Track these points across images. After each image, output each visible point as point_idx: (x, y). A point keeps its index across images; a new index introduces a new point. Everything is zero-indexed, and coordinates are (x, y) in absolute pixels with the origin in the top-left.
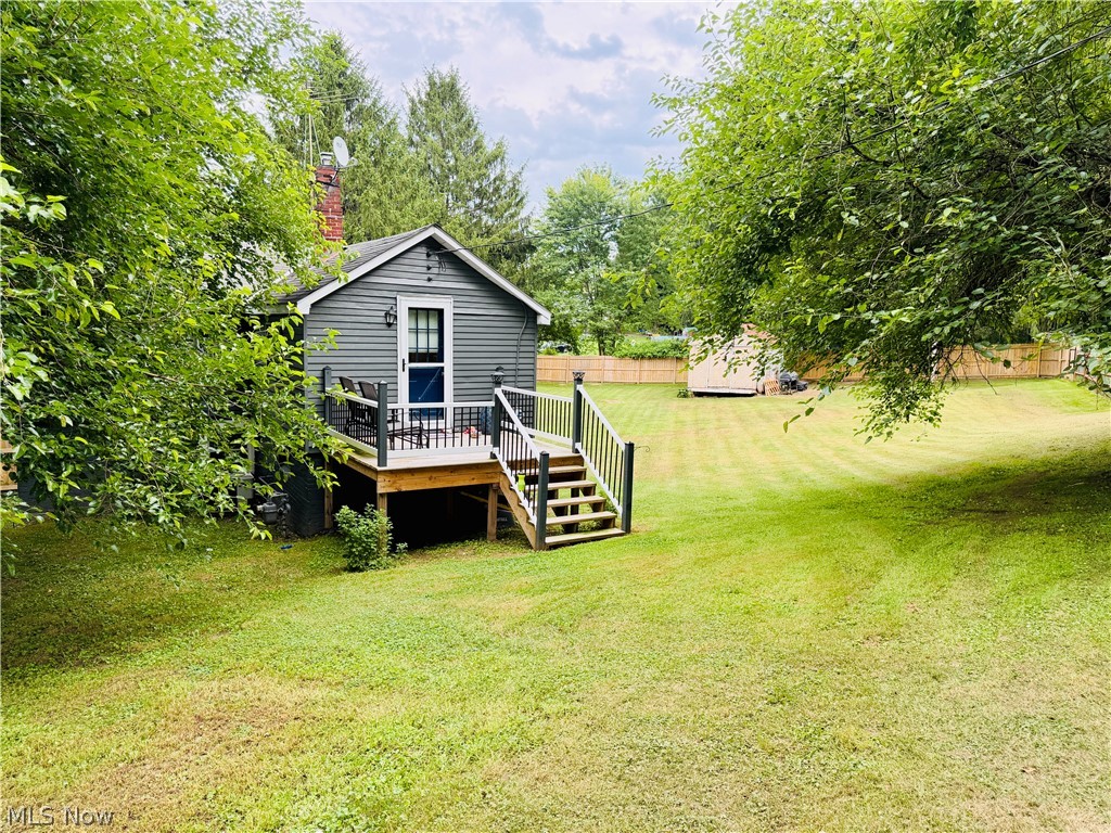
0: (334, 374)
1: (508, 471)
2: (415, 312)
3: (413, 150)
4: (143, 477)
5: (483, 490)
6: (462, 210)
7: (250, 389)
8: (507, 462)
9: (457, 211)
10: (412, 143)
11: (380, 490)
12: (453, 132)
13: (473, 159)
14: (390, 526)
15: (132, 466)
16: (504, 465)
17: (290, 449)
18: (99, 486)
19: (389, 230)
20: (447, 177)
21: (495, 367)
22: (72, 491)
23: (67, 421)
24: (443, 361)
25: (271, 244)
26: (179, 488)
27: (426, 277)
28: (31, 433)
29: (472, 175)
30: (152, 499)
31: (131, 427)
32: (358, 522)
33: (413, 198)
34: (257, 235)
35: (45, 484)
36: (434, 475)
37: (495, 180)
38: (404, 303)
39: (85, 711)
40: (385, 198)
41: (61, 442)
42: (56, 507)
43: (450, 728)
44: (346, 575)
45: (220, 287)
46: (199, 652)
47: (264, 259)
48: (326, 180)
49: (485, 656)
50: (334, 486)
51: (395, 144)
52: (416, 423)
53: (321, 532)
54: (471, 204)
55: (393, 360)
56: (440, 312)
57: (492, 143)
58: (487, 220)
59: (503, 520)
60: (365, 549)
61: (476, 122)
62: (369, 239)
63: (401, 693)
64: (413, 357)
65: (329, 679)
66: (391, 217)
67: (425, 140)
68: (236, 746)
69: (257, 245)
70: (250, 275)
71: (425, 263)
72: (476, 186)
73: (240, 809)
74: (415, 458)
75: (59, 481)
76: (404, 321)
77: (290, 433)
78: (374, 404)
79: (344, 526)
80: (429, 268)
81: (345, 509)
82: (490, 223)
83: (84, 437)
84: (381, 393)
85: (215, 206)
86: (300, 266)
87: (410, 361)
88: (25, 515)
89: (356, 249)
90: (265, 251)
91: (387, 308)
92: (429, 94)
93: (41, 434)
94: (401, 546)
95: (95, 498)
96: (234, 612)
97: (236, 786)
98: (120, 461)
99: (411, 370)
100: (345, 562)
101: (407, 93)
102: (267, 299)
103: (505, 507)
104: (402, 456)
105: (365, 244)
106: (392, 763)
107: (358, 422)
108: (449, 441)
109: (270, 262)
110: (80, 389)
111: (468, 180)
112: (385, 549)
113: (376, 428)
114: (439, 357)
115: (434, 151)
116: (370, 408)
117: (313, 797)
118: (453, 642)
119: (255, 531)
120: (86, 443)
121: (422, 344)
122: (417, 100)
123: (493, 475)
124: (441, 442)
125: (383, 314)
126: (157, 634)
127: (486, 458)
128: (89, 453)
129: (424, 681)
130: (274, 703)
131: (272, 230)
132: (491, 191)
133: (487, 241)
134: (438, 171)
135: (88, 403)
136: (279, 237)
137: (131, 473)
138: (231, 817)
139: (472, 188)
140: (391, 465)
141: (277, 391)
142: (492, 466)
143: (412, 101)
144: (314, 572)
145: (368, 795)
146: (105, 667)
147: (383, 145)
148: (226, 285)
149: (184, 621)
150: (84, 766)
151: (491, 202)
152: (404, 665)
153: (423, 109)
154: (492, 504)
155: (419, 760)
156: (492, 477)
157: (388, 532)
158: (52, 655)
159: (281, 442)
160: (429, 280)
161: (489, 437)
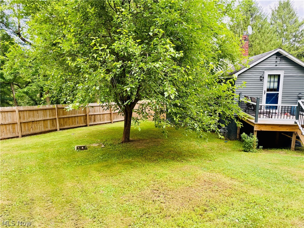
0: (243, 95)
1: (301, 128)
2: (270, 76)
3: (272, 26)
4: (194, 119)
5: (291, 133)
6: (288, 43)
7: (220, 98)
8: (301, 125)
9: (286, 43)
10: (272, 24)
11: (255, 129)
12: (287, 18)
13: (293, 26)
14: (257, 140)
15: (191, 116)
16: (300, 126)
17: (230, 115)
18: (184, 120)
19: (262, 52)
20: (283, 33)
21: (298, 93)
22: (179, 121)
23: (179, 104)
24: (278, 91)
25: (228, 59)
26: (202, 123)
27: (275, 65)
28: (172, 107)
29: (293, 31)
30: (196, 124)
31: (192, 107)
32: (248, 138)
33: (271, 41)
34: (224, 57)
35: (174, 118)
36: (273, 127)
37: (301, 31)
38: (267, 73)
39: (179, 172)
40: (261, 42)
41: (177, 109)
42: (175, 124)
43: (278, 204)
44: (243, 152)
45: (213, 71)
46: (204, 164)
47: (226, 63)
48: (245, 39)
49: (291, 186)
50: (241, 127)
51: (266, 25)
52: (268, 110)
53: (236, 139)
54: (291, 40)
55: (261, 91)
56: (279, 76)
57: (301, 19)
58: (297, 45)
59: (297, 144)
60: (249, 146)
61: (296, 13)
62: (255, 55)
63: (261, 189)
64: (268, 90)
65: (239, 180)
66: (263, 48)
67: (276, 22)
68: (214, 191)
69: (224, 59)
70: (222, 68)
71: (275, 60)
72: (294, 34)
73: (215, 207)
74: (267, 121)
75: (176, 118)
76: (266, 79)
77: (230, 111)
78: (255, 104)
79: (243, 138)
80: (276, 62)
81: (244, 134)
82: (298, 46)
83: (182, 108)
84: (258, 100)
85: (214, 50)
86: (235, 64)
87: (267, 91)
88: (170, 125)
89: (252, 58)
90: (226, 61)
91: (261, 75)
92: (279, 8)
93: (174, 107)
94: (261, 147)
95: (183, 123)
96: (212, 156)
97: (214, 201)
98: (189, 115)
99: (267, 94)
100: (243, 149)
101: (271, 9)
102: (226, 74)
103: (298, 140)
104: (263, 120)
105: (254, 57)
106: (259, 209)
107: (249, 109)
108: (279, 117)
109: (227, 64)
110: (181, 97)
111: (291, 33)
112: (255, 147)
113: (255, 111)
114: (277, 90)
115: (279, 25)
116: (253, 105)
117: (235, 210)
118: (279, 179)
119: (220, 136)
120: (182, 110)
121: (272, 86)
122: (274, 10)
123: (295, 129)
124: (276, 117)
125: (259, 77)
126: (194, 158)
127: (293, 123)
128: (183, 112)
129: (269, 188)
130: (224, 182)
131: (229, 55)
132: (300, 35)
133: (296, 52)
134: (280, 31)
135: (183, 100)
136: (231, 56)
137: (191, 118)
138: (213, 208)
139: (292, 35)
140: (259, 122)
141: (228, 99)
142: (295, 126)
143: (273, 11)
144: (234, 150)
145: (252, 215)
146: (183, 163)
147: (262, 26)
148: (215, 71)
149: (200, 156)
150: (179, 184)
151: (299, 39)
152: (262, 182)
153: (276, 13)
154: (294, 139)
155: (268, 211)
156: (294, 130)
157: (257, 142)
158: (172, 157)
159: (228, 113)
160: (276, 65)
161: (294, 117)
